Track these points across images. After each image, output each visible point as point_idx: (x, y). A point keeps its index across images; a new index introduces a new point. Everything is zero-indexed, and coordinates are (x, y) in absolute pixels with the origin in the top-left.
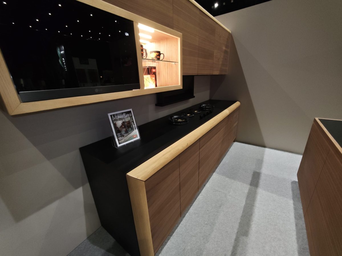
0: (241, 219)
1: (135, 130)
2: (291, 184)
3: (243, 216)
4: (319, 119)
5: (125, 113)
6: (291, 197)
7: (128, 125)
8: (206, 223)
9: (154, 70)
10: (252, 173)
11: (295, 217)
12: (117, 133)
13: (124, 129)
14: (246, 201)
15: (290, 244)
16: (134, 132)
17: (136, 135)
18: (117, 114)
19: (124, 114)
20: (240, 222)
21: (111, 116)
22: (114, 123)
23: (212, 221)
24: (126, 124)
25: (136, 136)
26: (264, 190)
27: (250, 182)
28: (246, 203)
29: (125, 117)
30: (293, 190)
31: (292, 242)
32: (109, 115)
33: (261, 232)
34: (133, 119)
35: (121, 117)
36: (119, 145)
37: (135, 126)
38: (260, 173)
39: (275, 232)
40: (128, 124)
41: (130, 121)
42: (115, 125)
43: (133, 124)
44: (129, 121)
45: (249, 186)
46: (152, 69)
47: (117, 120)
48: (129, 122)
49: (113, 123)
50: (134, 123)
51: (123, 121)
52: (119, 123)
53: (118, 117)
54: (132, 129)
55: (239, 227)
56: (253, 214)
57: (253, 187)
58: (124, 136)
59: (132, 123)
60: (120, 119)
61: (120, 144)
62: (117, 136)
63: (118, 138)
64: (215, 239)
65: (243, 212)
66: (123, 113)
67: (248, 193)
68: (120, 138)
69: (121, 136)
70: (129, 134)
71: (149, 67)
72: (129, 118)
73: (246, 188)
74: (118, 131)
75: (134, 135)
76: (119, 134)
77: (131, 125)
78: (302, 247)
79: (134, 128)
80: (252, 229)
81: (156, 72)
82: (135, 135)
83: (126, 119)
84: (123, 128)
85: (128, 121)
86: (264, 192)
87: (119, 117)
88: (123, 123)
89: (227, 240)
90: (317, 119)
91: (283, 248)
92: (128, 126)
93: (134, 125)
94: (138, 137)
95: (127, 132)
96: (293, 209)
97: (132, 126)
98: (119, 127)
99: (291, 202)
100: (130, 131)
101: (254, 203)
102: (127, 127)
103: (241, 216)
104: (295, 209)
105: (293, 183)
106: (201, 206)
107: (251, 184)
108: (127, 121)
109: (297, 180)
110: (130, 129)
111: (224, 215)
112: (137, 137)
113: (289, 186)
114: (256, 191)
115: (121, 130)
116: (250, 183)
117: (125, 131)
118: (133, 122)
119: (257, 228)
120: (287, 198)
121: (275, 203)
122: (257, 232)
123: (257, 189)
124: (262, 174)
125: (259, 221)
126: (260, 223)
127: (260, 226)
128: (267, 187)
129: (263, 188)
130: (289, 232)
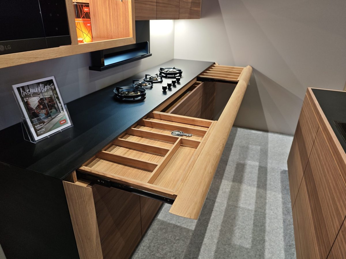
0: (222, 226)
1: (62, 112)
2: (280, 174)
3: (224, 222)
4: (312, 89)
5: (42, 83)
6: (280, 190)
7: (50, 104)
8: (177, 238)
9: (86, 10)
10: (235, 166)
11: (283, 213)
12: (31, 118)
13: (44, 111)
14: (228, 203)
15: (276, 244)
16: (60, 114)
17: (65, 120)
18: (28, 86)
19: (41, 85)
20: (221, 230)
21: (18, 89)
22: (26, 101)
23: (185, 234)
24: (46, 102)
25: (64, 121)
26: (250, 186)
27: (232, 177)
28: (228, 206)
29: (43, 91)
30: (282, 182)
31: (279, 241)
32: (15, 87)
33: (246, 236)
34: (57, 94)
35: (37, 91)
36: (37, 138)
37: (61, 106)
38: (245, 164)
39: (261, 233)
40: (50, 102)
41: (53, 96)
42: (27, 104)
43: (57, 102)
44: (51, 97)
45: (231, 182)
46: (84, 7)
47: (29, 96)
48: (51, 99)
49: (23, 101)
50: (59, 100)
51: (41, 97)
52: (34, 102)
53: (31, 91)
54: (58, 111)
55: (220, 235)
56: (237, 217)
57: (237, 184)
58: (45, 122)
59: (57, 100)
60: (35, 94)
61: (38, 135)
62: (32, 122)
63: (34, 126)
64: (190, 255)
65: (224, 217)
66: (38, 84)
67: (230, 192)
68: (38, 127)
69: (40, 123)
70: (53, 119)
71: (77, 3)
72: (51, 93)
74: (33, 114)
75: (62, 119)
76: (35, 119)
77: (54, 104)
78: (289, 244)
79: (60, 108)
80: (235, 235)
81: (89, 13)
82: (63, 121)
83: (46, 94)
84: (42, 109)
85: (49, 96)
86: (249, 188)
87: (32, 91)
88: (41, 101)
89: (206, 253)
90: (310, 89)
91: (269, 249)
92: (50, 105)
93: (60, 103)
94: (68, 123)
95: (48, 115)
96: (281, 203)
97: (56, 106)
98: (34, 108)
99: (280, 195)
100: (55, 114)
101: (237, 204)
102: (49, 107)
103: (221, 221)
104: (284, 203)
105: (283, 172)
106: (169, 218)
107: (234, 181)
108: (46, 97)
109: (287, 169)
110: (54, 110)
111: (201, 224)
112: (65, 122)
113: (278, 177)
114: (239, 188)
115: (39, 114)
116: (232, 180)
117: (45, 114)
118: (58, 98)
119: (241, 232)
120: (275, 191)
121: (262, 200)
122: (241, 237)
123: (241, 186)
124: (248, 165)
125: (243, 224)
126: (244, 226)
127: (244, 230)
128: (253, 181)
129: (248, 183)
130: (276, 230)
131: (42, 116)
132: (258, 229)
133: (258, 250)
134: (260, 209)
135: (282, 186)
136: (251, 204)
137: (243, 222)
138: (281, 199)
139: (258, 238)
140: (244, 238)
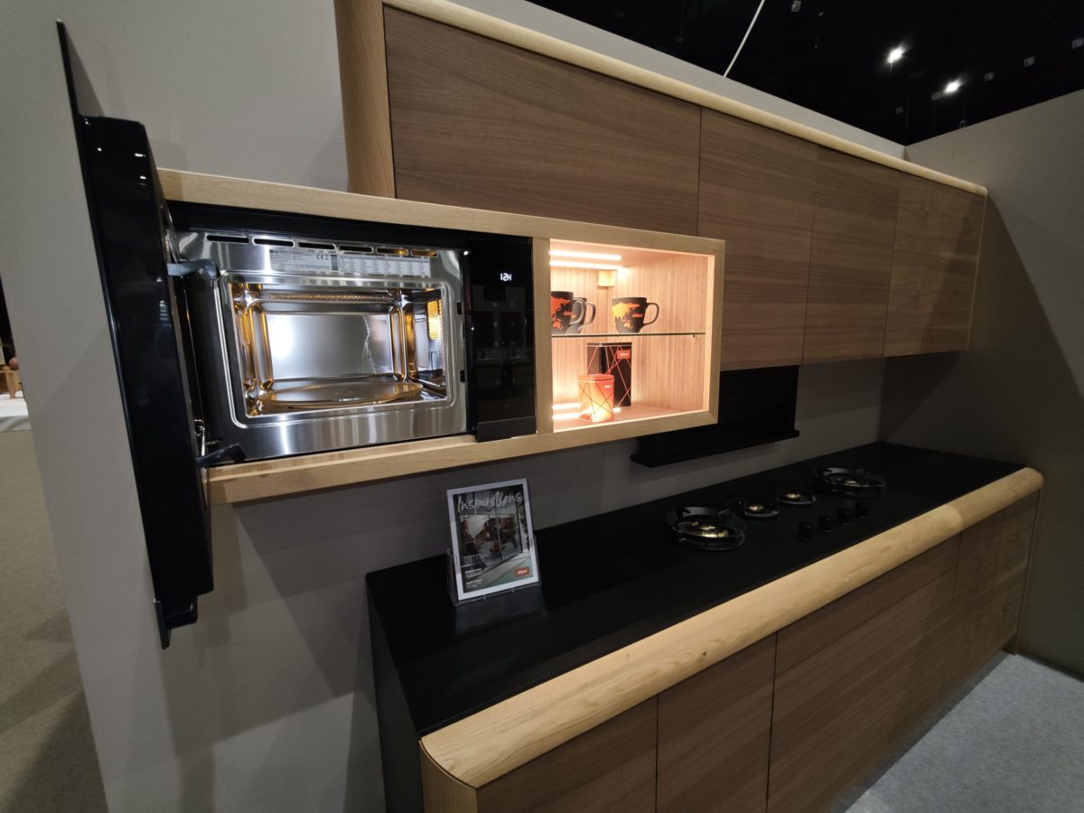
1: (525, 550)
5: (500, 489)
7: (505, 531)
9: (622, 354)
12: (463, 553)
13: (490, 545)
16: (520, 556)
17: (527, 568)
18: (474, 493)
19: (498, 493)
21: (456, 497)
22: (462, 520)
24: (499, 526)
25: (525, 571)
29: (498, 505)
32: (450, 493)
34: (524, 513)
35: (487, 504)
36: (462, 596)
37: (528, 538)
40: (506, 528)
41: (516, 518)
42: (462, 527)
43: (522, 529)
44: (511, 519)
46: (618, 351)
47: (470, 512)
48: (510, 523)
49: (457, 519)
50: (525, 525)
51: (492, 517)
52: (477, 523)
53: (476, 503)
54: (518, 547)
58: (485, 566)
59: (521, 525)
60: (482, 510)
61: (466, 590)
62: (462, 562)
63: (463, 570)
66: (494, 491)
69: (476, 567)
70: (502, 562)
71: (603, 344)
72: (512, 510)
74: (469, 547)
75: (522, 566)
76: (469, 558)
77: (514, 533)
79: (524, 542)
81: (630, 359)
82: (523, 569)
83: (502, 511)
84: (488, 540)
85: (508, 516)
87: (479, 502)
92: (505, 533)
93: (526, 531)
94: (532, 576)
95: (497, 554)
97: (517, 537)
98: (473, 536)
102: (501, 538)
108: (502, 517)
110: (509, 545)
112: (528, 573)
115: (480, 547)
117: (491, 550)
118: (524, 521)
131: (484, 554)
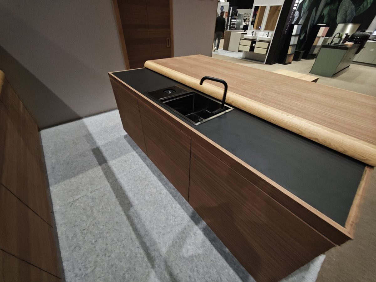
0: (118, 200)
2: (125, 139)
3: (117, 196)
4: (112, 73)
6: (132, 149)
8: (93, 241)
10: (92, 153)
11: (144, 161)
14: (109, 182)
15: (153, 181)
20: (119, 203)
23: (97, 232)
26: (113, 159)
27: (97, 162)
28: (111, 183)
30: (129, 143)
31: (153, 178)
33: (136, 192)
38: (98, 147)
39: (142, 183)
45: (99, 166)
55: (122, 207)
56: (122, 186)
57: (104, 165)
64: (114, 241)
65: (114, 193)
67: (104, 174)
73: (98, 171)
78: (158, 175)
80: (130, 197)
86: (114, 161)
89: (123, 227)
91: (152, 187)
99: (134, 153)
101: (115, 178)
103: (115, 197)
104: (140, 155)
105: (125, 137)
106: (72, 236)
107: (100, 164)
109: (126, 133)
111: (102, 213)
113: (124, 141)
114: (108, 166)
116: (98, 164)
119: (132, 193)
120: (130, 152)
121: (127, 163)
122: (134, 195)
123: (108, 164)
124: (100, 147)
125: (129, 187)
126: (131, 187)
127: (132, 190)
128: (113, 155)
129: (110, 159)
130: (147, 174)
132: (139, 181)
133: (148, 193)
134: (131, 169)
135: (131, 145)
136: (123, 170)
137: (128, 186)
138: (137, 154)
139: (143, 187)
140: (136, 193)
